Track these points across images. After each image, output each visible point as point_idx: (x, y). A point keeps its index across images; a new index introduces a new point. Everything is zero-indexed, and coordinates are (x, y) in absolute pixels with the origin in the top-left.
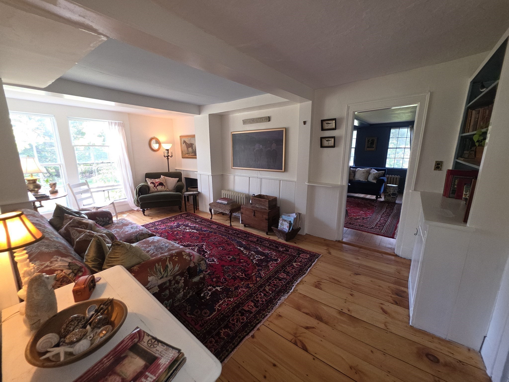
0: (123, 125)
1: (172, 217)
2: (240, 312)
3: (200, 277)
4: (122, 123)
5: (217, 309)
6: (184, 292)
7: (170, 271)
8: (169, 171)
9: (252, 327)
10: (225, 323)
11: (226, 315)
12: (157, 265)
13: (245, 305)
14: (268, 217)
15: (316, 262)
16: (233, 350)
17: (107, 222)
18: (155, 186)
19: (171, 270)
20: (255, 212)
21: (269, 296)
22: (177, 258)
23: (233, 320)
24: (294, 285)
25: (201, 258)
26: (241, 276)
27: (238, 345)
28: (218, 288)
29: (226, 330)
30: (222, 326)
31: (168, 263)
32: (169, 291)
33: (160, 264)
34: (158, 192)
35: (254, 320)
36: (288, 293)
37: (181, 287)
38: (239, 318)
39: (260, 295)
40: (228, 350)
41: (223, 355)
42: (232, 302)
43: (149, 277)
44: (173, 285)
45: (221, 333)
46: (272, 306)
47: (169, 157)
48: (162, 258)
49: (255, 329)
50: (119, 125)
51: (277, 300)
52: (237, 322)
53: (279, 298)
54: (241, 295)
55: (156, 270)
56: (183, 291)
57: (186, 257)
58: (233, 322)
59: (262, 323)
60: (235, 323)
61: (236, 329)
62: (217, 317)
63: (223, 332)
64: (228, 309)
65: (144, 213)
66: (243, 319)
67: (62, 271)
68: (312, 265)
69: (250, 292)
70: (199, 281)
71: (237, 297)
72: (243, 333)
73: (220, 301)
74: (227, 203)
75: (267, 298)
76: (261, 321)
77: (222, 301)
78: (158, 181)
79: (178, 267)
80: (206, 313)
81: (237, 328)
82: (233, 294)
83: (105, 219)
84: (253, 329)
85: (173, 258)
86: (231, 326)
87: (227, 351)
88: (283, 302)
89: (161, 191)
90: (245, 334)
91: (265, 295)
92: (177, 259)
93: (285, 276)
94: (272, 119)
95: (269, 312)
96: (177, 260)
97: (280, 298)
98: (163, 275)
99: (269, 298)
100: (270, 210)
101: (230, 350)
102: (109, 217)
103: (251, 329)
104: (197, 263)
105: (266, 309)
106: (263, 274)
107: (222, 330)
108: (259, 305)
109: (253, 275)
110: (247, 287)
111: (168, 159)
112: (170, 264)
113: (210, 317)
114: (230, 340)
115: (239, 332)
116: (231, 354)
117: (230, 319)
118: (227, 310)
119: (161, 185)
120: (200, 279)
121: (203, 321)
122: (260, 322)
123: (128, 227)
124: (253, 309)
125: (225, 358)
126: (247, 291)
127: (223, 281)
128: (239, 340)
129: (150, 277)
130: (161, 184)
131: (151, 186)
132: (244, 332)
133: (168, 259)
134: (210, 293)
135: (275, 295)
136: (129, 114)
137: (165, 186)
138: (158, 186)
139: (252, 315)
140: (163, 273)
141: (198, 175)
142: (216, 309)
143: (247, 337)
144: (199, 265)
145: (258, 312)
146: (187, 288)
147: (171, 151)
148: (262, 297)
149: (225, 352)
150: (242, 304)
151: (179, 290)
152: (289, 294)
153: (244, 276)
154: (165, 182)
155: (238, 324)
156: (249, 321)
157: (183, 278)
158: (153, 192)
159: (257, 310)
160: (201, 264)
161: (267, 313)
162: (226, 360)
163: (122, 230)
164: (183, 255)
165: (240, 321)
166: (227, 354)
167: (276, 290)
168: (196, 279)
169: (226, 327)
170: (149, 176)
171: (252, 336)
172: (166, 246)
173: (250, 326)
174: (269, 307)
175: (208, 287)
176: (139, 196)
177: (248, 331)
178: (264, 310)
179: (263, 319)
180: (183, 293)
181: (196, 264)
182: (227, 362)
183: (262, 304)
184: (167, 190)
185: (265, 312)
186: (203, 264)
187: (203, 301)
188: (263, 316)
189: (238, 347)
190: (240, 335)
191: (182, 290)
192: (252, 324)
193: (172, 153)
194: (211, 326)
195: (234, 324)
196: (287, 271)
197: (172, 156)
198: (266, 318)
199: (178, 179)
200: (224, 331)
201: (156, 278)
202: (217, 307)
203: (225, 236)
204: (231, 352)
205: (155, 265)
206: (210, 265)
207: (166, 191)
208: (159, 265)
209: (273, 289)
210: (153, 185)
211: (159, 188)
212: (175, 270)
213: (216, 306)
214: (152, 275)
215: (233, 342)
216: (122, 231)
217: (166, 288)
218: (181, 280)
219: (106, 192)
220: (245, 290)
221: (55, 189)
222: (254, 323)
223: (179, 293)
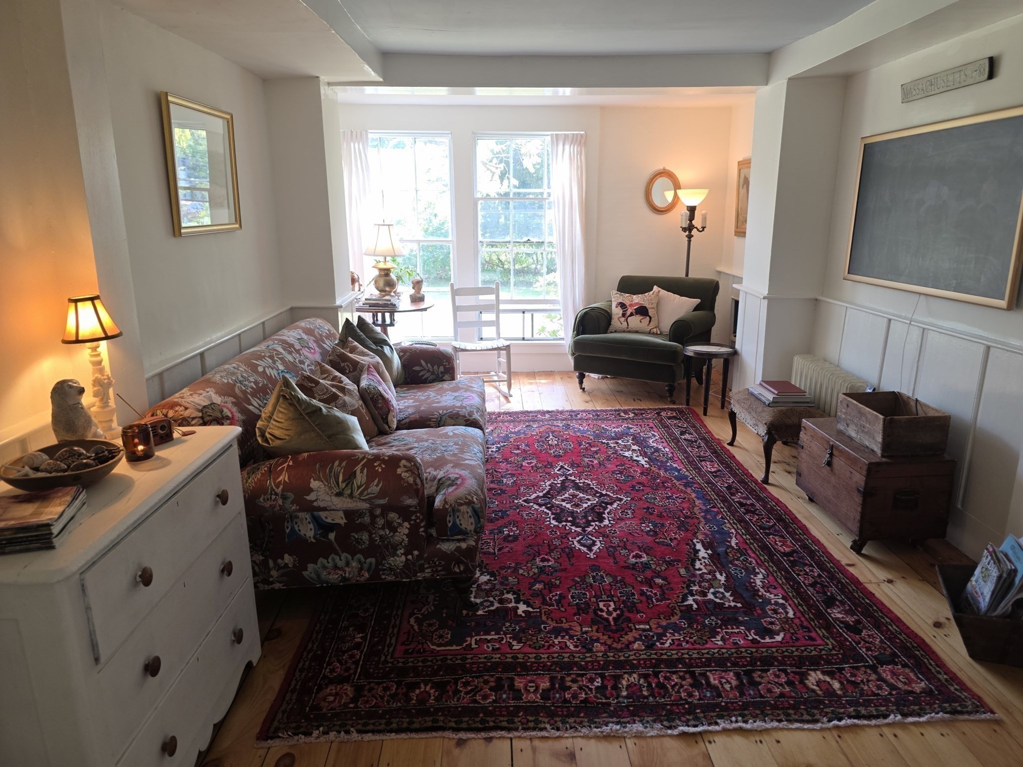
0: (583, 141)
1: (629, 410)
2: (499, 680)
3: (458, 544)
4: (581, 135)
5: (469, 642)
6: (407, 560)
7: (359, 487)
8: (687, 275)
9: (480, 726)
10: (448, 678)
11: (468, 666)
12: (337, 463)
13: (528, 675)
15: (922, 719)
16: (398, 731)
18: (624, 315)
19: (361, 486)
20: (835, 452)
21: (607, 698)
22: (384, 466)
23: (466, 684)
24: (717, 724)
25: (466, 499)
26: (604, 614)
27: (416, 731)
28: (522, 608)
29: (432, 691)
30: (436, 679)
31: (358, 468)
32: (370, 536)
33: (344, 464)
34: (629, 332)
35: (503, 716)
36: (670, 728)
37: (401, 544)
38: (481, 689)
39: (592, 680)
40: (392, 723)
41: (374, 724)
42: (510, 651)
43: (312, 480)
44: (380, 529)
45: (420, 688)
46: (581, 722)
47: (694, 232)
48: (355, 456)
49: (484, 735)
50: (577, 140)
51: (615, 719)
52: (467, 693)
53: (625, 720)
54: (549, 651)
55: (330, 472)
56: (406, 554)
57: (403, 475)
58: (461, 687)
59: (510, 735)
60: (461, 691)
61: (449, 703)
62: (449, 657)
63: (422, 690)
64: (485, 658)
65: (581, 383)
66: (485, 697)
68: (886, 716)
69: (576, 660)
70: (452, 553)
71: (535, 648)
72: (450, 721)
73: (493, 633)
74: (773, 402)
75: (595, 697)
76: (516, 729)
77: (496, 637)
78: (637, 301)
79: (377, 485)
80: (441, 637)
81: (453, 703)
82: (535, 638)
83: (436, 367)
84: (478, 730)
85: (375, 464)
86: (448, 692)
87: (389, 723)
88: (624, 738)
89: (637, 332)
90: (453, 725)
91: (601, 689)
92: (382, 468)
93: (727, 687)
94: (1005, 70)
95: (558, 729)
96: (380, 470)
97: (625, 723)
98: (343, 490)
99: (602, 703)
101: (394, 726)
103: (473, 726)
104: (451, 505)
105: (559, 716)
106: (669, 641)
107: (426, 685)
108: (554, 698)
109: (636, 629)
110: (586, 645)
111: (690, 237)
112: (362, 472)
113: (438, 649)
114: (414, 711)
115: (446, 713)
116: (388, 734)
117: (462, 678)
118: (480, 658)
119: (642, 314)
120: (455, 550)
121: (420, 646)
122: (509, 730)
123: (453, 394)
124: (532, 695)
125: (373, 732)
126: (572, 652)
127: (550, 599)
128: (430, 724)
129: (315, 480)
130: (642, 311)
131: (616, 311)
132: (453, 720)
133: (365, 460)
134: (496, 605)
135: (627, 707)
136: (603, 108)
137: (650, 318)
138: (631, 315)
139: (512, 703)
140: (342, 485)
141: (741, 294)
142: (467, 641)
143: (449, 734)
144: (453, 511)
145: (533, 710)
146: (416, 553)
147: (704, 212)
148: (587, 687)
149: (383, 721)
150: (525, 668)
151: (395, 548)
152: (669, 732)
153: (611, 618)
154: (654, 305)
155: (464, 698)
156: (490, 708)
157: (406, 524)
158: (616, 332)
159: (537, 702)
160: (459, 511)
161: (548, 726)
162: (370, 734)
163: (438, 397)
164: (399, 467)
165: (475, 695)
166: (383, 727)
167: (646, 697)
168: (447, 547)
169: (441, 687)
170: (629, 285)
171: (460, 739)
172: (445, 450)
173: (479, 719)
174: (571, 720)
175: (508, 593)
176: (578, 335)
177: (464, 725)
178: (551, 715)
179: (523, 729)
180: (403, 558)
181: (447, 507)
182: (368, 741)
183: (565, 701)
184: (655, 330)
185: (546, 720)
186: (466, 516)
187: (465, 612)
188: (531, 725)
189: (413, 735)
190: (441, 718)
191: (402, 551)
192: (488, 719)
193: (704, 218)
194: (420, 664)
195: (457, 692)
196: (758, 679)
197: (703, 228)
198: (533, 733)
199: (698, 301)
200: (428, 688)
201: (327, 490)
202: (472, 641)
204: (391, 731)
205: (334, 463)
206: (572, 553)
207: (650, 333)
208: (339, 465)
209: (642, 691)
210: (621, 312)
211: (635, 321)
212: (369, 490)
213: (472, 637)
214: (319, 479)
215: (414, 720)
217: (362, 527)
218: (400, 525)
219: (528, 316)
220: (572, 647)
221: (419, 293)
222: (494, 722)
223: (394, 554)
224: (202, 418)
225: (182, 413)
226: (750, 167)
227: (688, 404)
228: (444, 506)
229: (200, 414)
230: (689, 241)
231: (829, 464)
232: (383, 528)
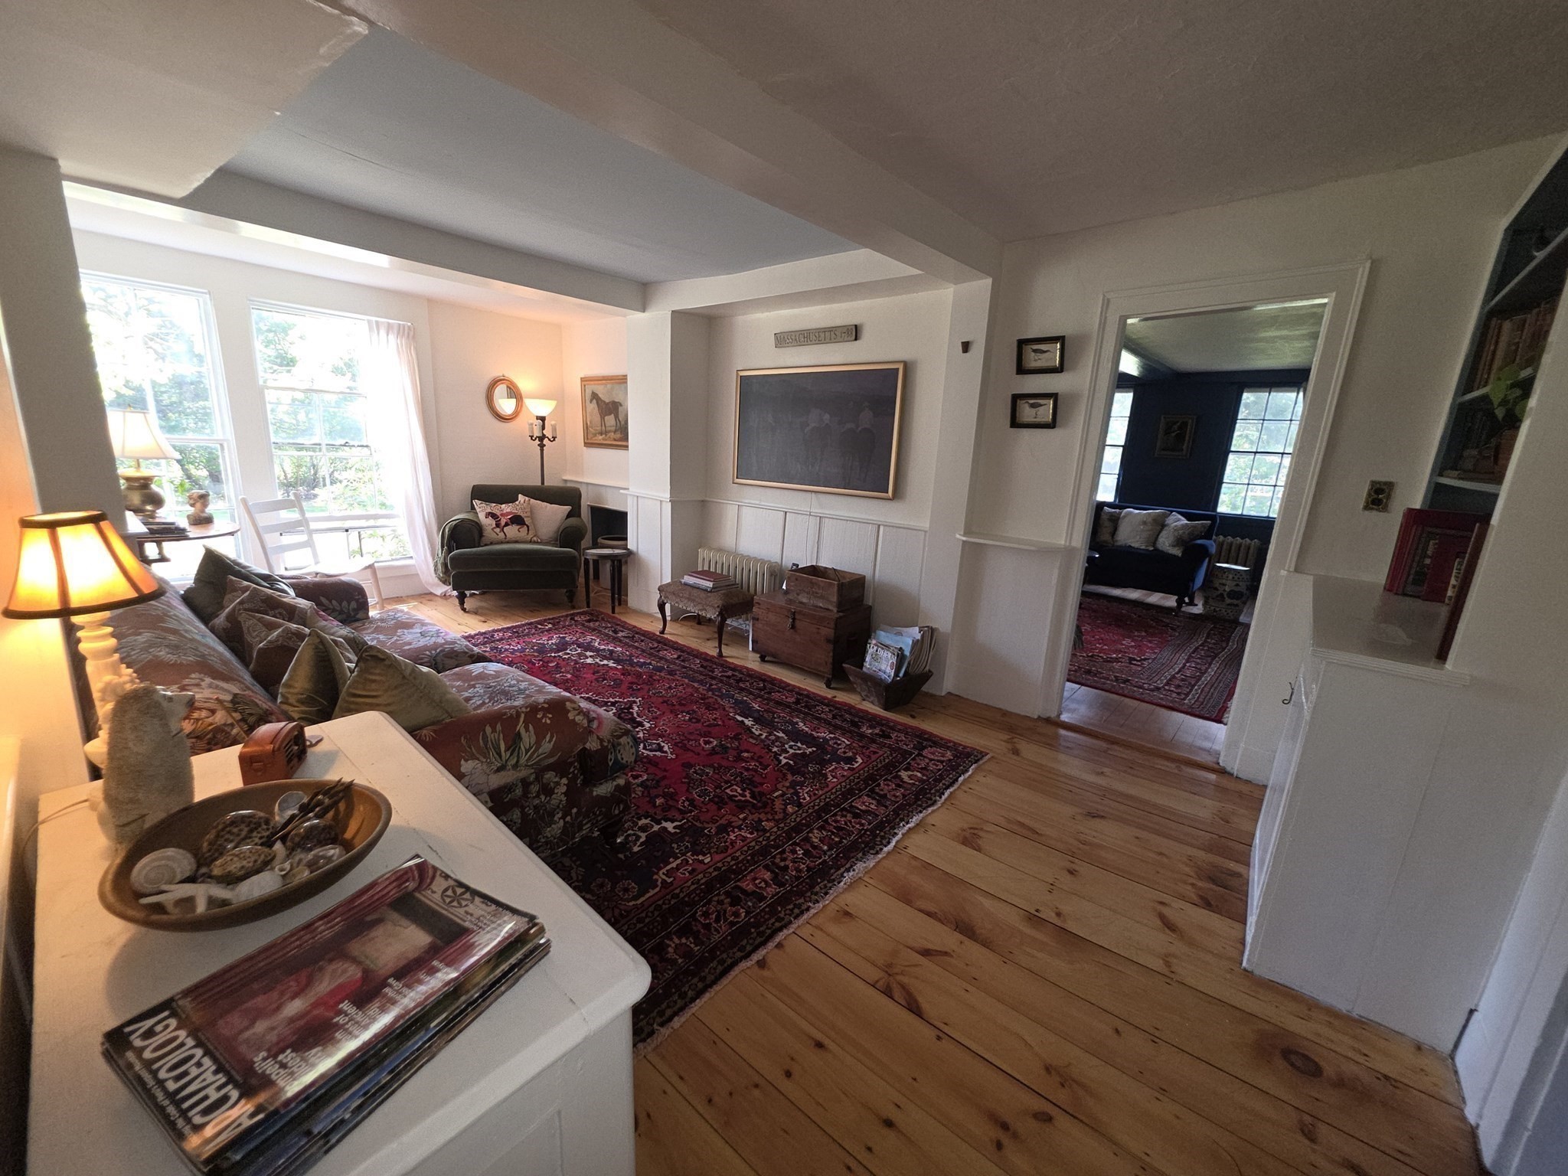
0: (412, 333)
1: (545, 620)
2: (728, 894)
3: (615, 783)
4: (409, 327)
5: (660, 880)
6: (565, 823)
7: (527, 751)
8: (543, 483)
9: (762, 939)
10: (682, 921)
11: (686, 899)
12: (488, 729)
13: (745, 876)
14: (833, 635)
15: (970, 773)
16: (699, 994)
17: (353, 614)
18: (498, 525)
19: (531, 748)
20: (797, 617)
21: (820, 858)
22: (550, 716)
23: (706, 915)
24: (896, 834)
25: (621, 729)
26: (740, 798)
27: (714, 982)
28: (670, 826)
29: (684, 940)
30: (673, 928)
31: (521, 727)
32: (522, 812)
33: (499, 727)
34: (508, 542)
35: (769, 919)
36: (877, 853)
37: (558, 807)
38: (725, 911)
39: (794, 852)
40: (686, 993)
41: (668, 1007)
42: (706, 866)
43: (463, 762)
44: (534, 797)
45: (670, 946)
46: (825, 886)
47: (546, 441)
48: (505, 714)
49: (771, 945)
50: (401, 331)
51: (842, 870)
52: (717, 920)
53: (848, 866)
54: (737, 848)
55: (486, 745)
56: (563, 818)
57: (577, 718)
58: (705, 920)
59: (791, 930)
60: (710, 924)
61: (713, 940)
62: (660, 902)
63: (673, 945)
64: (693, 883)
65: (462, 603)
66: (736, 914)
67: (213, 712)
68: (957, 780)
69: (764, 843)
70: (612, 795)
71: (722, 852)
72: (734, 953)
73: (671, 860)
74: (713, 588)
75: (812, 861)
76: (790, 922)
77: (679, 861)
78: (509, 510)
79: (550, 742)
80: (626, 890)
81: (716, 937)
82: (712, 844)
83: (345, 604)
84: (764, 943)
85: (538, 716)
86: (699, 931)
87: (683, 996)
88: (860, 878)
89: (516, 542)
90: (739, 954)
91: (807, 853)
92: (550, 719)
93: (873, 806)
94: (866, 334)
95: (818, 902)
96: (548, 721)
97: (852, 866)
98: (506, 761)
99: (819, 865)
100: (841, 614)
101: (690, 994)
102: (357, 601)
103: (757, 942)
104: (609, 741)
105: (806, 892)
106: (806, 795)
107: (671, 940)
108: (787, 880)
109: (776, 797)
110: (756, 827)
111: (542, 446)
112: (527, 730)
113: (639, 902)
114: (692, 968)
115: (722, 949)
116: (693, 1005)
117: (696, 912)
118: (689, 887)
119: (518, 524)
120: (615, 790)
121: (617, 912)
122: (786, 926)
123: (411, 631)
124: (769, 889)
125: (676, 1014)
126: (754, 839)
127: (684, 807)
128: (720, 968)
129: (466, 761)
130: (517, 520)
131: (488, 523)
132: (735, 950)
133: (523, 715)
134: (643, 837)
135: (837, 855)
136: (431, 302)
137: (528, 527)
138: (507, 525)
139: (763, 905)
140: (505, 755)
141: (630, 500)
142: (657, 880)
143: (743, 965)
144: (613, 746)
145: (783, 900)
146: (575, 810)
147: (553, 423)
148: (797, 858)
149: (676, 997)
150: (737, 872)
151: (552, 814)
152: (880, 856)
153: (748, 798)
154: (529, 514)
155: (721, 927)
156: (752, 920)
157: (564, 781)
158: (491, 544)
159: (779, 892)
160: (619, 744)
161: (810, 904)
162: (676, 1019)
163: (395, 638)
164: (569, 711)
165: (726, 920)
166: (680, 1003)
167: (840, 842)
168: (604, 789)
169: (685, 931)
170: (482, 493)
171: (758, 962)
172: (520, 690)
173: (755, 934)
174: (817, 889)
175: (640, 819)
176: (450, 551)
177: (749, 948)
178: (802, 894)
179: (795, 918)
180: (562, 822)
181: (606, 744)
182: (681, 1026)
183: (797, 878)
184: (535, 539)
185: (802, 900)
186: (627, 748)
187: (621, 856)
188: (796, 911)
189: (716, 988)
190: (724, 956)
191: (560, 815)
192: (761, 929)
193: (554, 429)
194: (639, 926)
195: (707, 927)
196: (882, 793)
197: (554, 438)
198: (805, 916)
199: (568, 508)
200: (677, 941)
201: (485, 767)
202: (661, 875)
203: (701, 682)
204: (693, 1000)
205: (484, 731)
206: (651, 762)
207: (531, 542)
208: (494, 730)
209: (833, 840)
210: (494, 523)
211: (512, 531)
212: (540, 751)
213: (657, 874)
214: (473, 758)
215: (703, 974)
216: (393, 640)
217: (514, 804)
218: (558, 784)
219: (354, 534)
220: (749, 836)
221: (203, 511)
222: (768, 928)
223: (552, 822)
224: (244, 720)
225: (210, 720)
226: (626, 383)
227: (588, 606)
228: (601, 745)
229: (238, 716)
230: (542, 451)
231: (793, 627)
232: (538, 796)
